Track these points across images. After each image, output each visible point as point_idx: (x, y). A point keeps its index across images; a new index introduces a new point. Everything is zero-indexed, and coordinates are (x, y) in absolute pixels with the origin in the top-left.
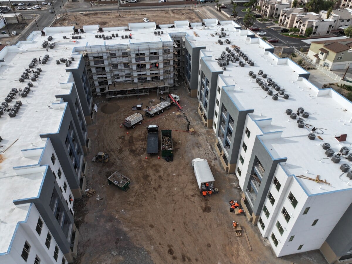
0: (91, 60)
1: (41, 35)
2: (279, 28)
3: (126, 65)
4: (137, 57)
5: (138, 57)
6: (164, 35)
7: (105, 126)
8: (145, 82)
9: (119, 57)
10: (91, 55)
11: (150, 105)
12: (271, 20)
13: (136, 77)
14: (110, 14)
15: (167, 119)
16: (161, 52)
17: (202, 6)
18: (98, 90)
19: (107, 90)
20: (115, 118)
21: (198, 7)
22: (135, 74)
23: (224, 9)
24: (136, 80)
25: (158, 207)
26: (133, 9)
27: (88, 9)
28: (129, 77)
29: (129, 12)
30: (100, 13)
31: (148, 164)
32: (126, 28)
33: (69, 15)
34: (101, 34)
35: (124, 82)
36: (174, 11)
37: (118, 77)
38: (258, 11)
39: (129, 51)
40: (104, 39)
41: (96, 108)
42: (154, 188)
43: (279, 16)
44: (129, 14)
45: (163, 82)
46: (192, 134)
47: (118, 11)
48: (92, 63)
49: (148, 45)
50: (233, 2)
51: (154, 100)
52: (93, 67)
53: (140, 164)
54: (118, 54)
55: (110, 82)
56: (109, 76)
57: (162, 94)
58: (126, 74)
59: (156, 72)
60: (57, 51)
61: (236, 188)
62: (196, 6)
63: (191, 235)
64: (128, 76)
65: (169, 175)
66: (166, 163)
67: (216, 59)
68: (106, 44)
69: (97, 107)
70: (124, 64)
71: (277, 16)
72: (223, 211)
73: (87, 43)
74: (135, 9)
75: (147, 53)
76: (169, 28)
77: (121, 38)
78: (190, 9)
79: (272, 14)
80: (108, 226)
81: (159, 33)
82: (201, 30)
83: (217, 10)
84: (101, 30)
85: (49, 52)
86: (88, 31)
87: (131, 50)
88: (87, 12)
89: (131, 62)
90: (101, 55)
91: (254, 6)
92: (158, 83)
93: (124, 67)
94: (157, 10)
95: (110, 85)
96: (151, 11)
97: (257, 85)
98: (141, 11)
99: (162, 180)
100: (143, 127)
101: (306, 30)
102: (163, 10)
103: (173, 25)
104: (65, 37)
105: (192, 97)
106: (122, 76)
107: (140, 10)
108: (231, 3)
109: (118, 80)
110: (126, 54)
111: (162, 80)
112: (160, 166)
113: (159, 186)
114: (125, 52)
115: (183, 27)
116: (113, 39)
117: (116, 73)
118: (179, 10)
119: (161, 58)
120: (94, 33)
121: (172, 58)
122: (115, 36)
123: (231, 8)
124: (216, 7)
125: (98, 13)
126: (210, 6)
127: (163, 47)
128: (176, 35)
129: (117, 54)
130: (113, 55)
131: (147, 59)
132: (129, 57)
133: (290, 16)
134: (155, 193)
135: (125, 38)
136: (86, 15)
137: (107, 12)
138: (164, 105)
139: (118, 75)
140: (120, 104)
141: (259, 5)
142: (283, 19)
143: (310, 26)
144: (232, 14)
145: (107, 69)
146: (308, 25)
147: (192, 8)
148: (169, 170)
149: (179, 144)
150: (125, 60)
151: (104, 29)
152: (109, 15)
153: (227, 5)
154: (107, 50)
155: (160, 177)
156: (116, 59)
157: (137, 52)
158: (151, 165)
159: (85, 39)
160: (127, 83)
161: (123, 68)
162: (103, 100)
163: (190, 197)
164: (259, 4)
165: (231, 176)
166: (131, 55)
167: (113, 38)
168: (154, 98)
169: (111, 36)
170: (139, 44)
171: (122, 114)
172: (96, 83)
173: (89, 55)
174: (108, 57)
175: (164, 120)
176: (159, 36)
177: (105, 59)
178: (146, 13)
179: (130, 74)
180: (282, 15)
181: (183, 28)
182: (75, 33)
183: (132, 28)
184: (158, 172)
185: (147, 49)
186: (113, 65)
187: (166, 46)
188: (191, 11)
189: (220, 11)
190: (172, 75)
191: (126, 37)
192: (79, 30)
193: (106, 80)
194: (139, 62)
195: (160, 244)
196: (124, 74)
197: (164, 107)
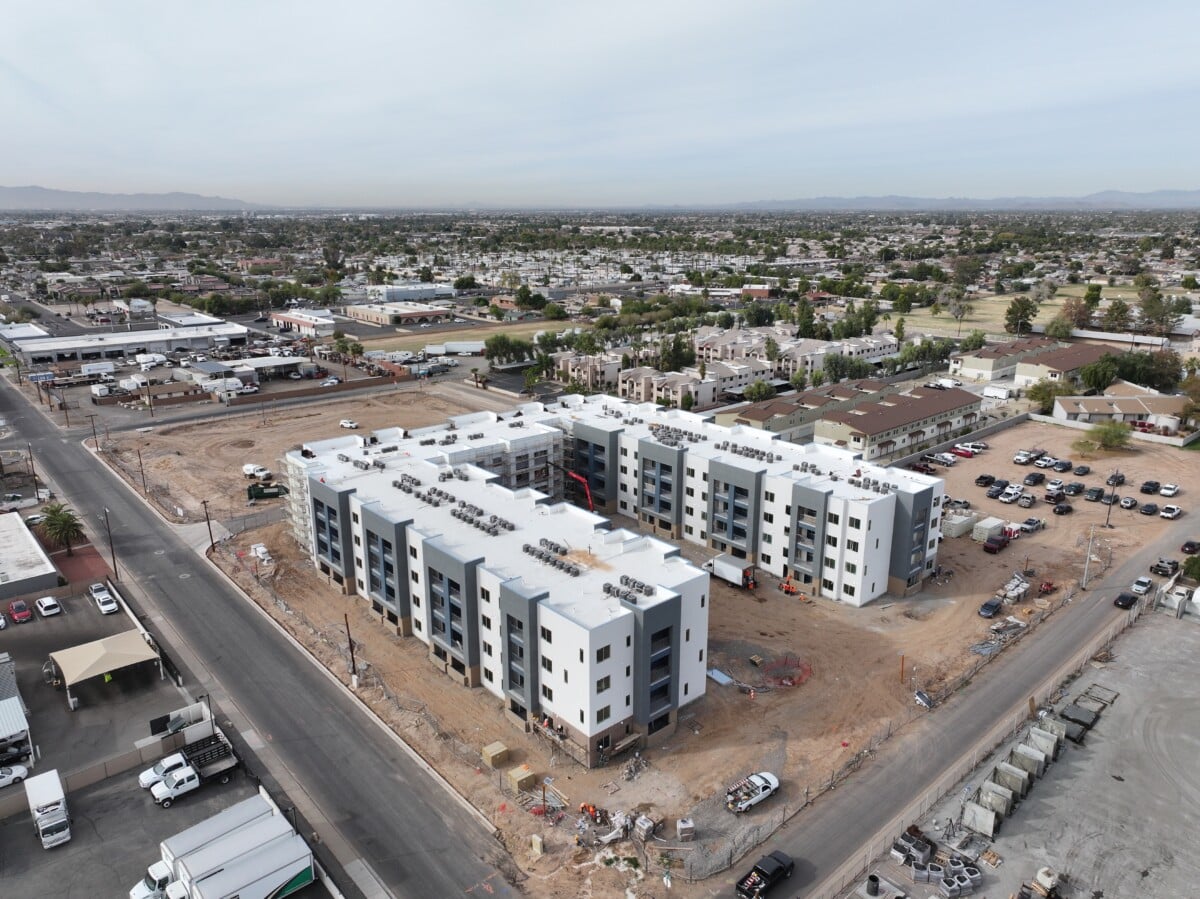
4: (518, 462)
5: (520, 461)
6: (529, 426)
21: (426, 386)
30: (198, 424)
33: (118, 440)
47: (261, 412)
49: (533, 440)
50: (493, 368)
59: (544, 484)
63: (769, 619)
67: (656, 440)
72: (779, 596)
75: (531, 454)
78: (414, 392)
81: (517, 425)
83: (478, 387)
91: (548, 372)
101: (683, 399)
118: (391, 396)
119: (551, 460)
121: (562, 456)
124: (469, 382)
125: (193, 425)
126: (449, 381)
128: (549, 422)
131: (532, 464)
133: (643, 381)
141: (561, 369)
143: (686, 393)
144: (520, 391)
146: (683, 392)
147: (417, 389)
153: (487, 375)
157: (519, 454)
164: (559, 367)
170: (523, 440)
178: (320, 411)
180: (624, 382)
185: (532, 447)
189: (485, 388)
195: (747, 633)
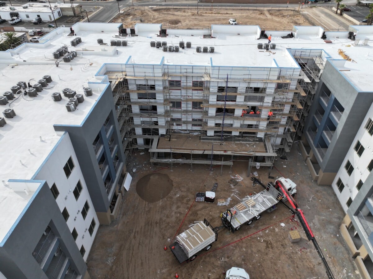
0: (133, 91)
1: (69, 34)
3: (197, 104)
4: (220, 94)
5: (224, 94)
6: (278, 51)
7: (135, 237)
8: (227, 139)
9: (187, 88)
10: (133, 82)
11: (232, 192)
13: (211, 128)
14: (186, 10)
15: (268, 245)
16: (271, 89)
17: (311, 7)
18: (140, 141)
19: (154, 149)
20: (157, 217)
21: (306, 8)
22: (211, 123)
23: (347, 12)
24: (211, 133)
26: (216, 6)
27: (161, 3)
28: (199, 125)
29: (211, 10)
30: (174, 9)
32: (206, 32)
33: (136, 10)
34: (162, 40)
35: (188, 132)
36: (272, 12)
37: (178, 123)
39: (207, 81)
40: (165, 50)
41: (127, 184)
44: (211, 12)
45: (262, 144)
47: (197, 7)
48: (134, 97)
49: (247, 72)
50: (360, 3)
51: (240, 178)
52: (135, 103)
54: (185, 84)
55: (162, 131)
56: (162, 122)
57: (258, 168)
58: (193, 120)
60: (73, 67)
62: (304, 6)
64: (196, 122)
68: (166, 63)
69: (131, 178)
70: (193, 102)
73: (130, 57)
74: (219, 6)
75: (242, 87)
76: (283, 37)
77: (196, 50)
78: (294, 11)
81: (267, 48)
82: (349, 46)
83: (337, 13)
84: (163, 33)
85: (60, 67)
86: (143, 32)
87: (212, 80)
88: (158, 7)
89: (208, 101)
90: (151, 83)
92: (253, 146)
93: (193, 108)
94: (248, 10)
95: (162, 135)
96: (239, 9)
98: (226, 9)
100: (213, 260)
102: (256, 10)
103: (292, 33)
104: (100, 42)
105: (320, 186)
106: (186, 123)
107: (224, 8)
108: (357, 5)
109: (179, 128)
110: (199, 85)
111: (260, 140)
114: (199, 80)
115: (311, 37)
116: (181, 52)
117: (176, 116)
118: (279, 10)
119: (268, 100)
120: (151, 38)
121: (291, 100)
122: (185, 45)
123: (357, 12)
124: (334, 9)
125: (172, 8)
126: (323, 7)
127: (279, 78)
128: (303, 53)
129: (182, 84)
130: (175, 84)
131: (240, 99)
132: (206, 92)
135: (202, 50)
136: (155, 10)
137: (182, 7)
138: (263, 203)
139: (179, 120)
140: (175, 177)
144: (364, 20)
145: (161, 110)
147: (297, 9)
150: (197, 95)
151: (168, 31)
152: (184, 12)
153: (350, 6)
154: (164, 74)
156: (179, 91)
157: (224, 85)
159: (132, 47)
161: (190, 109)
162: (145, 162)
166: (209, 89)
167: (180, 49)
168: (240, 174)
169: (178, 45)
170: (231, 68)
171: (174, 208)
172: (139, 131)
173: (129, 82)
174: (164, 88)
175: (263, 246)
176: (268, 53)
177: (159, 92)
178: (232, 13)
179: (201, 120)
181: (310, 39)
182: (120, 35)
183: (216, 33)
186: (171, 102)
187: (284, 76)
188: (295, 13)
189: (341, 14)
190: (281, 130)
191: (205, 50)
192: (128, 31)
193: (156, 127)
194: (223, 103)
196: (190, 119)
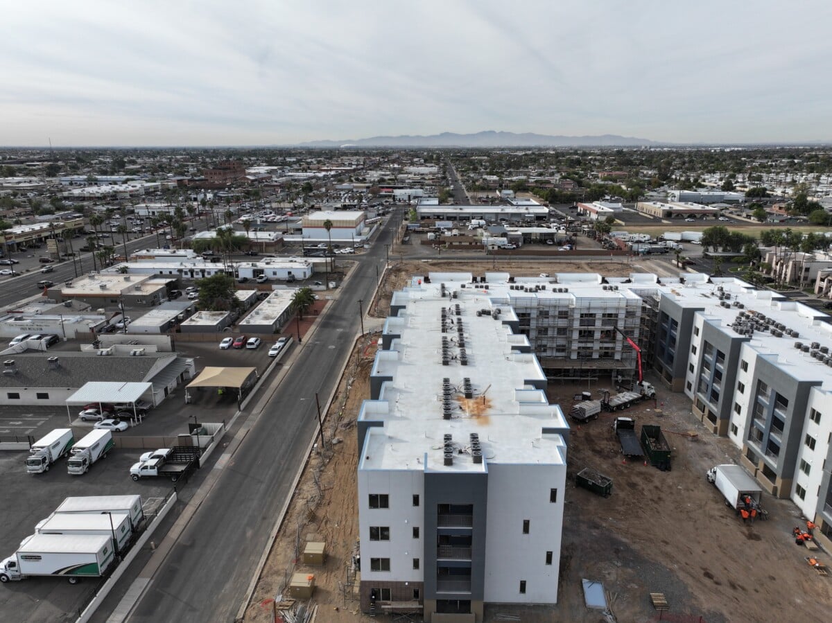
2: (820, 301)
3: (562, 331)
6: (621, 290)
8: (588, 360)
9: (554, 317)
12: (797, 289)
13: (574, 351)
14: (475, 264)
15: (639, 418)
16: (622, 315)
17: (644, 260)
22: (575, 346)
24: (574, 356)
25: (667, 522)
26: (516, 259)
27: (434, 256)
28: (563, 350)
29: (508, 263)
30: (457, 263)
31: (630, 470)
32: (551, 279)
34: (517, 285)
35: (553, 357)
38: (764, 272)
39: (571, 309)
40: (526, 291)
42: (652, 500)
43: (814, 281)
44: (509, 266)
45: (619, 363)
46: (692, 441)
49: (603, 302)
50: (707, 255)
51: (606, 390)
53: (616, 469)
54: (552, 312)
58: (558, 346)
59: (610, 345)
60: (467, 301)
61: (800, 518)
63: (736, 562)
64: (561, 349)
65: (670, 487)
66: (659, 472)
67: (728, 325)
68: (533, 298)
70: (558, 329)
71: (808, 281)
72: (783, 542)
74: (520, 259)
75: (599, 314)
76: (622, 283)
77: (552, 291)
79: (797, 277)
80: (595, 533)
82: (680, 287)
83: (678, 266)
84: (511, 280)
85: (455, 302)
86: (493, 279)
87: (576, 308)
88: (435, 261)
89: (571, 327)
91: (754, 264)
92: (613, 363)
93: (558, 334)
94: (560, 263)
96: (548, 263)
97: (814, 360)
98: (529, 263)
99: (662, 492)
100: (601, 423)
102: (570, 263)
103: (629, 279)
104: (463, 286)
105: (675, 392)
106: (552, 348)
107: (527, 261)
108: (703, 257)
110: (564, 314)
111: (618, 360)
112: (652, 476)
113: (660, 499)
114: (564, 309)
116: (541, 292)
119: (621, 324)
120: (505, 284)
122: (541, 288)
123: (704, 265)
125: (453, 263)
127: (627, 307)
129: (550, 313)
130: (544, 314)
131: (598, 324)
132: (570, 318)
134: (656, 505)
135: (558, 291)
138: (631, 396)
139: (545, 346)
142: (824, 287)
145: (533, 334)
147: (625, 261)
148: (670, 481)
149: (674, 451)
150: (562, 323)
151: (516, 279)
152: (473, 266)
153: (695, 259)
154: (538, 305)
155: (656, 487)
156: (547, 320)
158: (635, 472)
159: (494, 289)
160: (558, 360)
161: (555, 334)
163: (718, 518)
165: (785, 502)
166: (573, 316)
167: (539, 290)
168: (605, 388)
169: (535, 288)
170: (590, 299)
174: (537, 316)
176: (613, 292)
177: (533, 318)
179: (565, 346)
180: (822, 280)
181: (647, 283)
182: (474, 282)
183: (562, 280)
184: (651, 481)
185: (601, 308)
187: (630, 305)
188: (625, 267)
189: (685, 269)
191: (560, 291)
192: (479, 279)
194: (586, 327)
195: (687, 564)
196: (555, 345)
197: (631, 399)
